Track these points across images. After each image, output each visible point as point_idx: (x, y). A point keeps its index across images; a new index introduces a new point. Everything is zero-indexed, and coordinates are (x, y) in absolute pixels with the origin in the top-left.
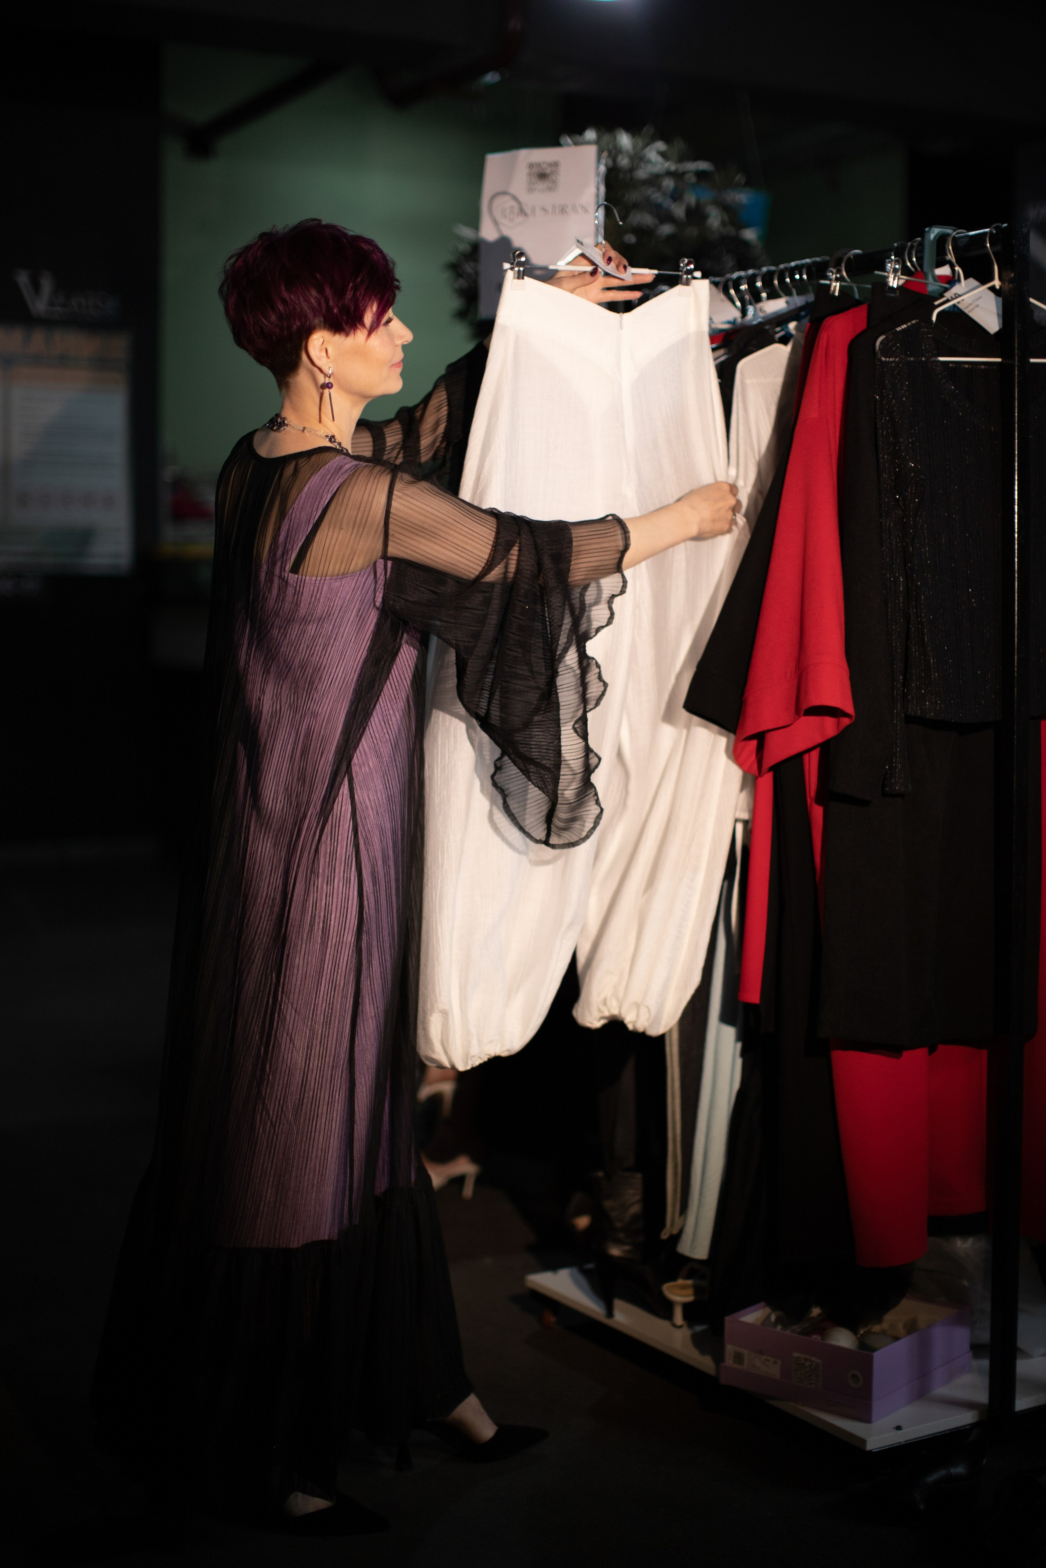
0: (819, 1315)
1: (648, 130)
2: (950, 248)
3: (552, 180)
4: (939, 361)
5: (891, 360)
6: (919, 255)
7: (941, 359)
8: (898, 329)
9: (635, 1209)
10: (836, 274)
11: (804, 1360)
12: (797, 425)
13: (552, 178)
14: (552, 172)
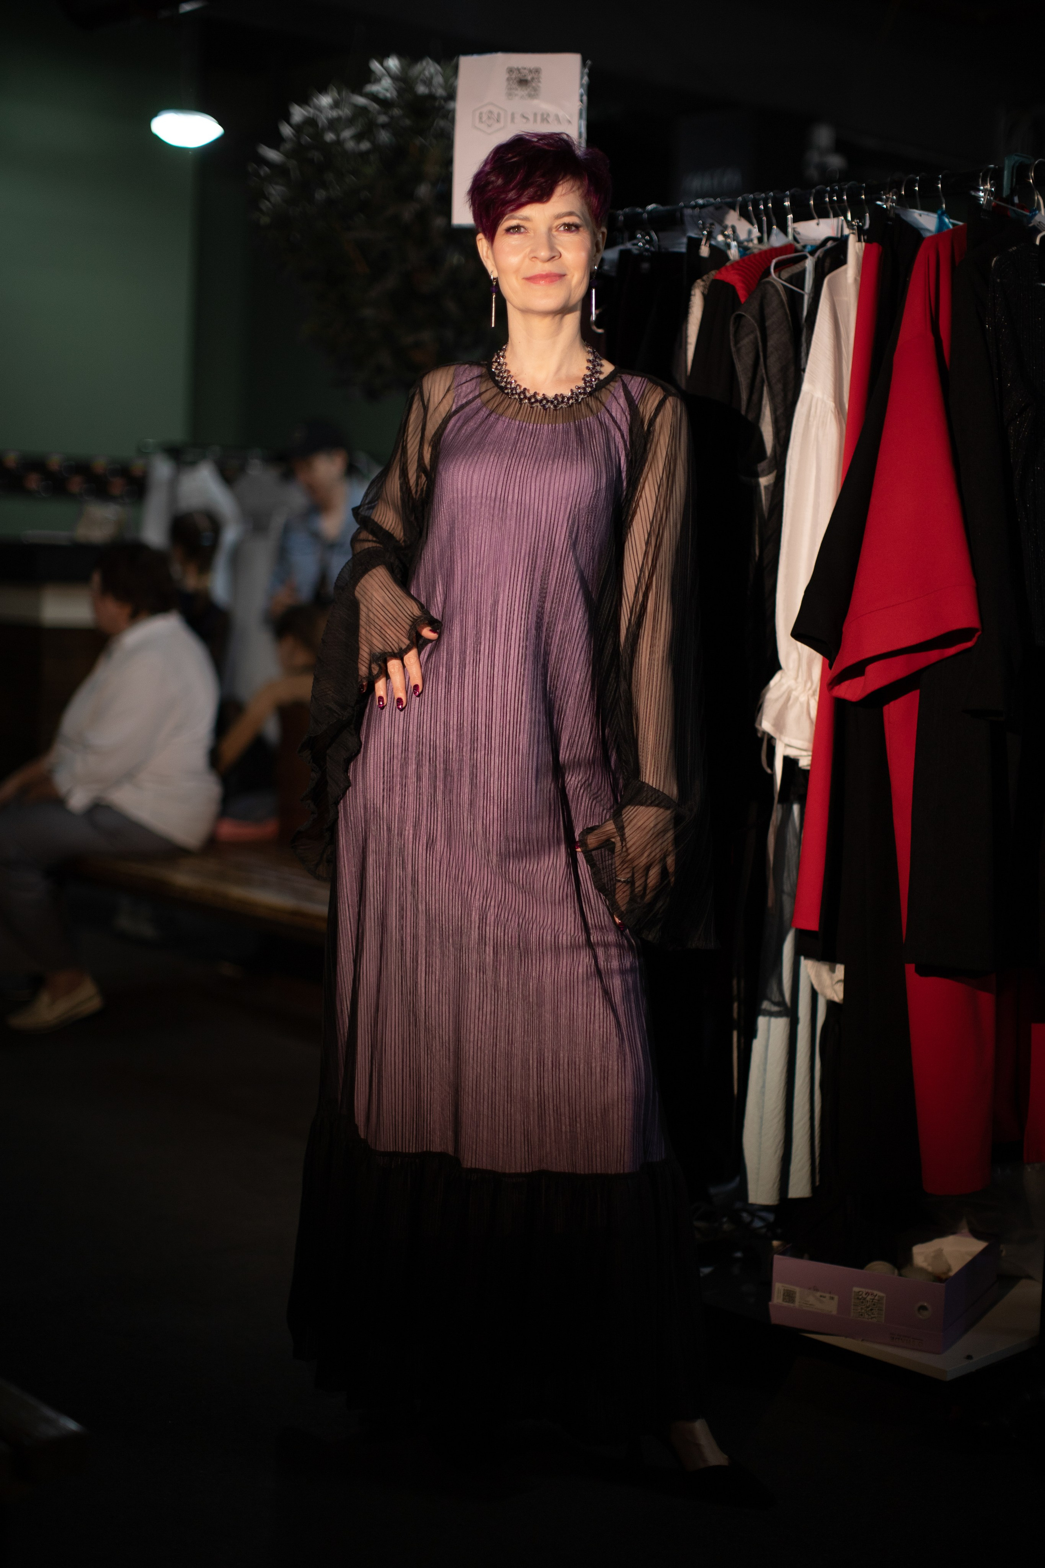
3: (533, 87)
10: (892, 196)
11: (866, 1294)
12: (900, 342)
13: (534, 85)
14: (533, 79)
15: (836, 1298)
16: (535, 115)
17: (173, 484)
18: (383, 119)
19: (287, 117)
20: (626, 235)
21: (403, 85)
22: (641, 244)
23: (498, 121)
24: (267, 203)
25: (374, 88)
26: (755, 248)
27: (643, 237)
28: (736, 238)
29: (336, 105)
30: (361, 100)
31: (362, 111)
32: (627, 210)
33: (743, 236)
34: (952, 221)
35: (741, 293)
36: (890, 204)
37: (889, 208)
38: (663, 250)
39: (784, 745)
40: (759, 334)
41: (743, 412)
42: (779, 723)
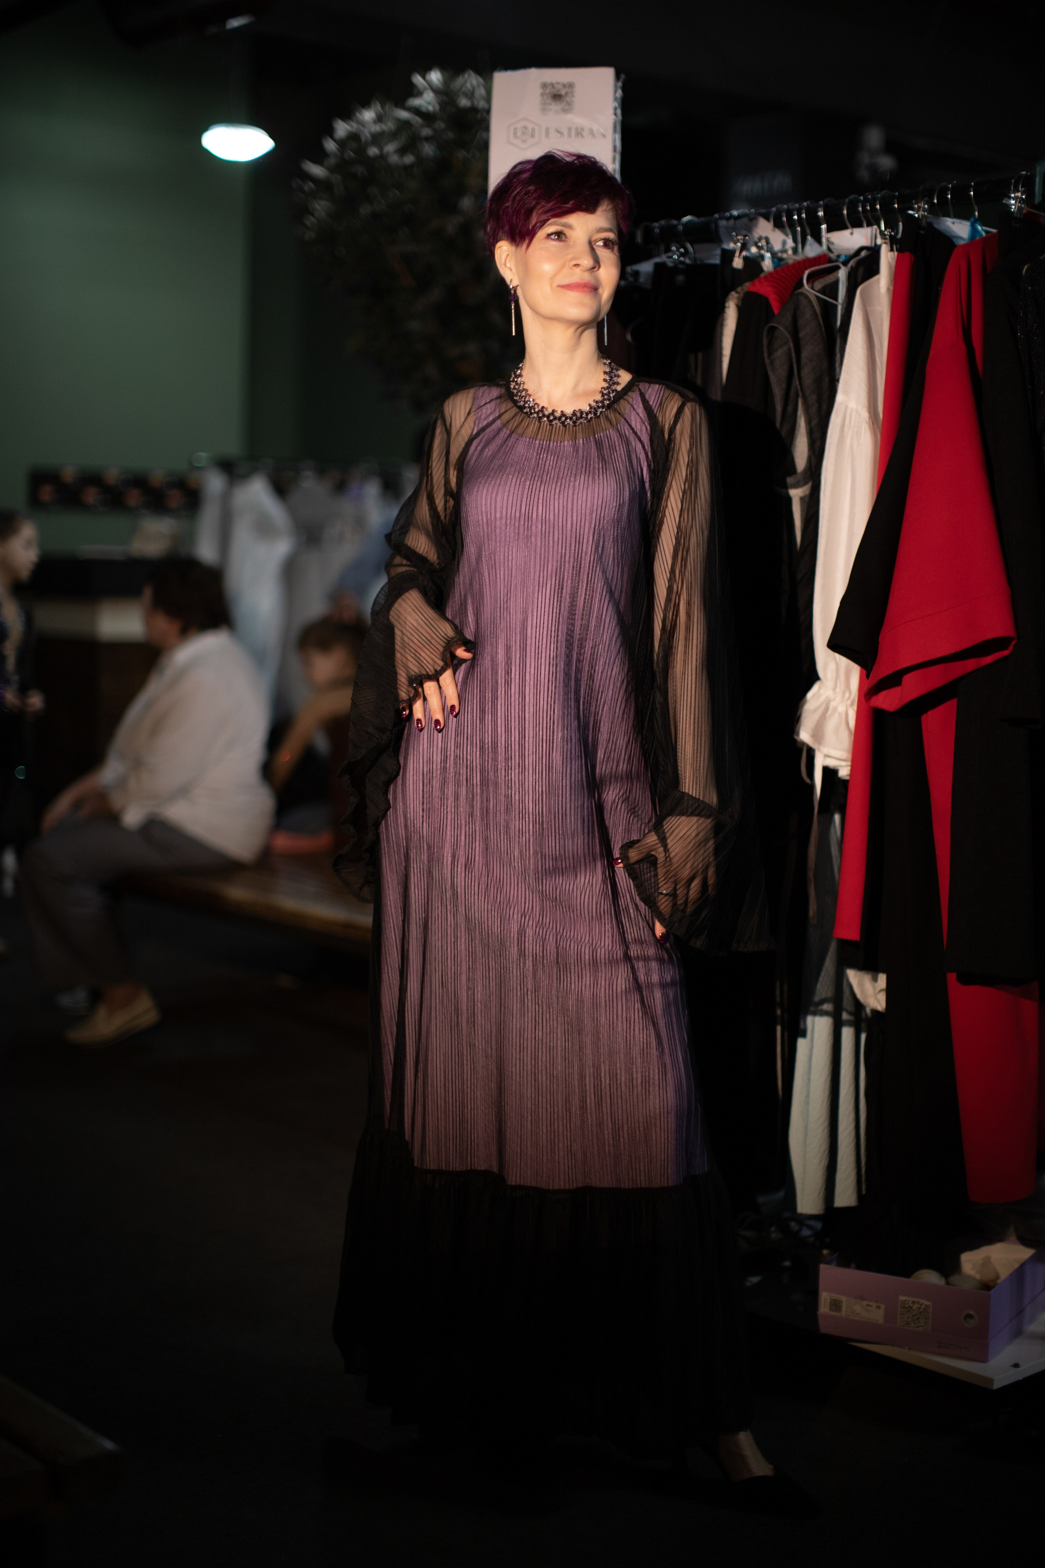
3: (567, 102)
10: (924, 205)
11: (912, 1302)
12: (932, 352)
13: (568, 99)
14: (567, 94)
15: (883, 1307)
16: (570, 129)
17: (226, 499)
18: (426, 132)
19: (330, 132)
20: (662, 248)
21: (445, 99)
22: (676, 257)
23: (533, 136)
24: (312, 219)
25: (416, 102)
26: (790, 259)
27: (678, 249)
28: (769, 249)
29: (379, 119)
30: (404, 114)
31: (406, 124)
32: (663, 222)
33: (777, 247)
34: (985, 228)
35: (775, 305)
36: (921, 213)
37: (920, 217)
38: (698, 262)
39: (822, 756)
40: (792, 346)
41: (778, 425)
42: (818, 733)
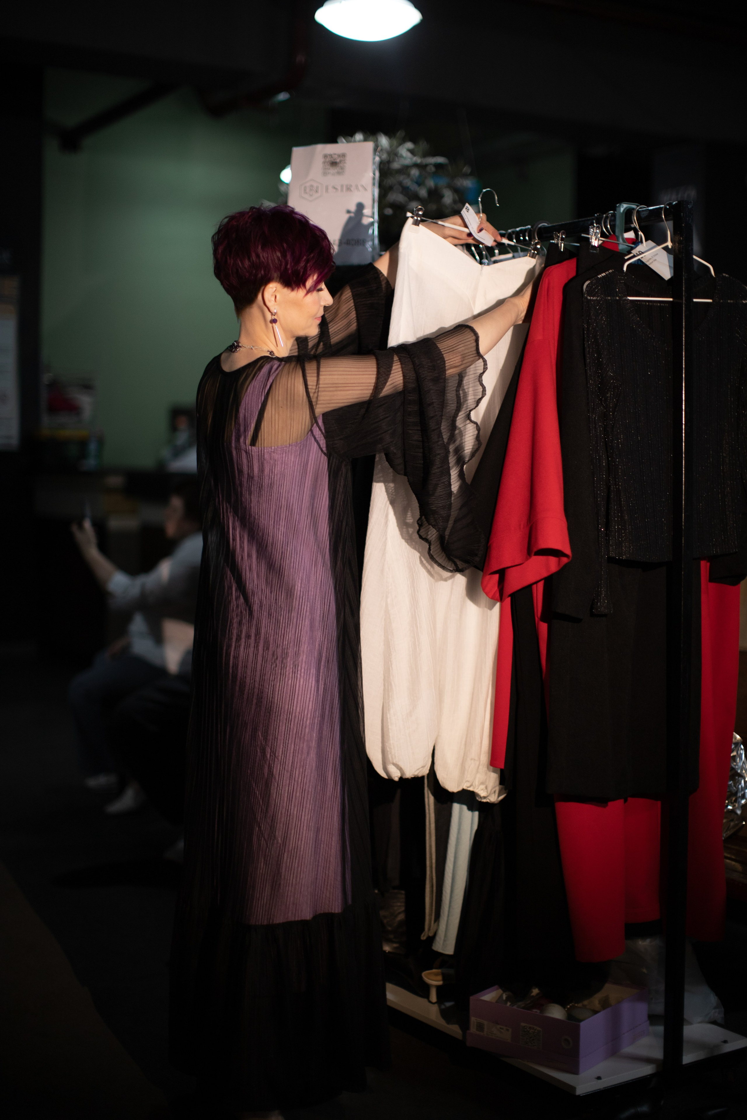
0: (538, 994)
1: (400, 134)
2: (635, 218)
3: (341, 167)
4: (629, 299)
5: (594, 298)
6: (612, 223)
7: (630, 298)
8: (600, 276)
9: (401, 917)
11: (529, 1028)
12: (527, 344)
13: (341, 165)
14: (341, 161)
15: (512, 1030)
16: (342, 186)
23: (317, 191)
